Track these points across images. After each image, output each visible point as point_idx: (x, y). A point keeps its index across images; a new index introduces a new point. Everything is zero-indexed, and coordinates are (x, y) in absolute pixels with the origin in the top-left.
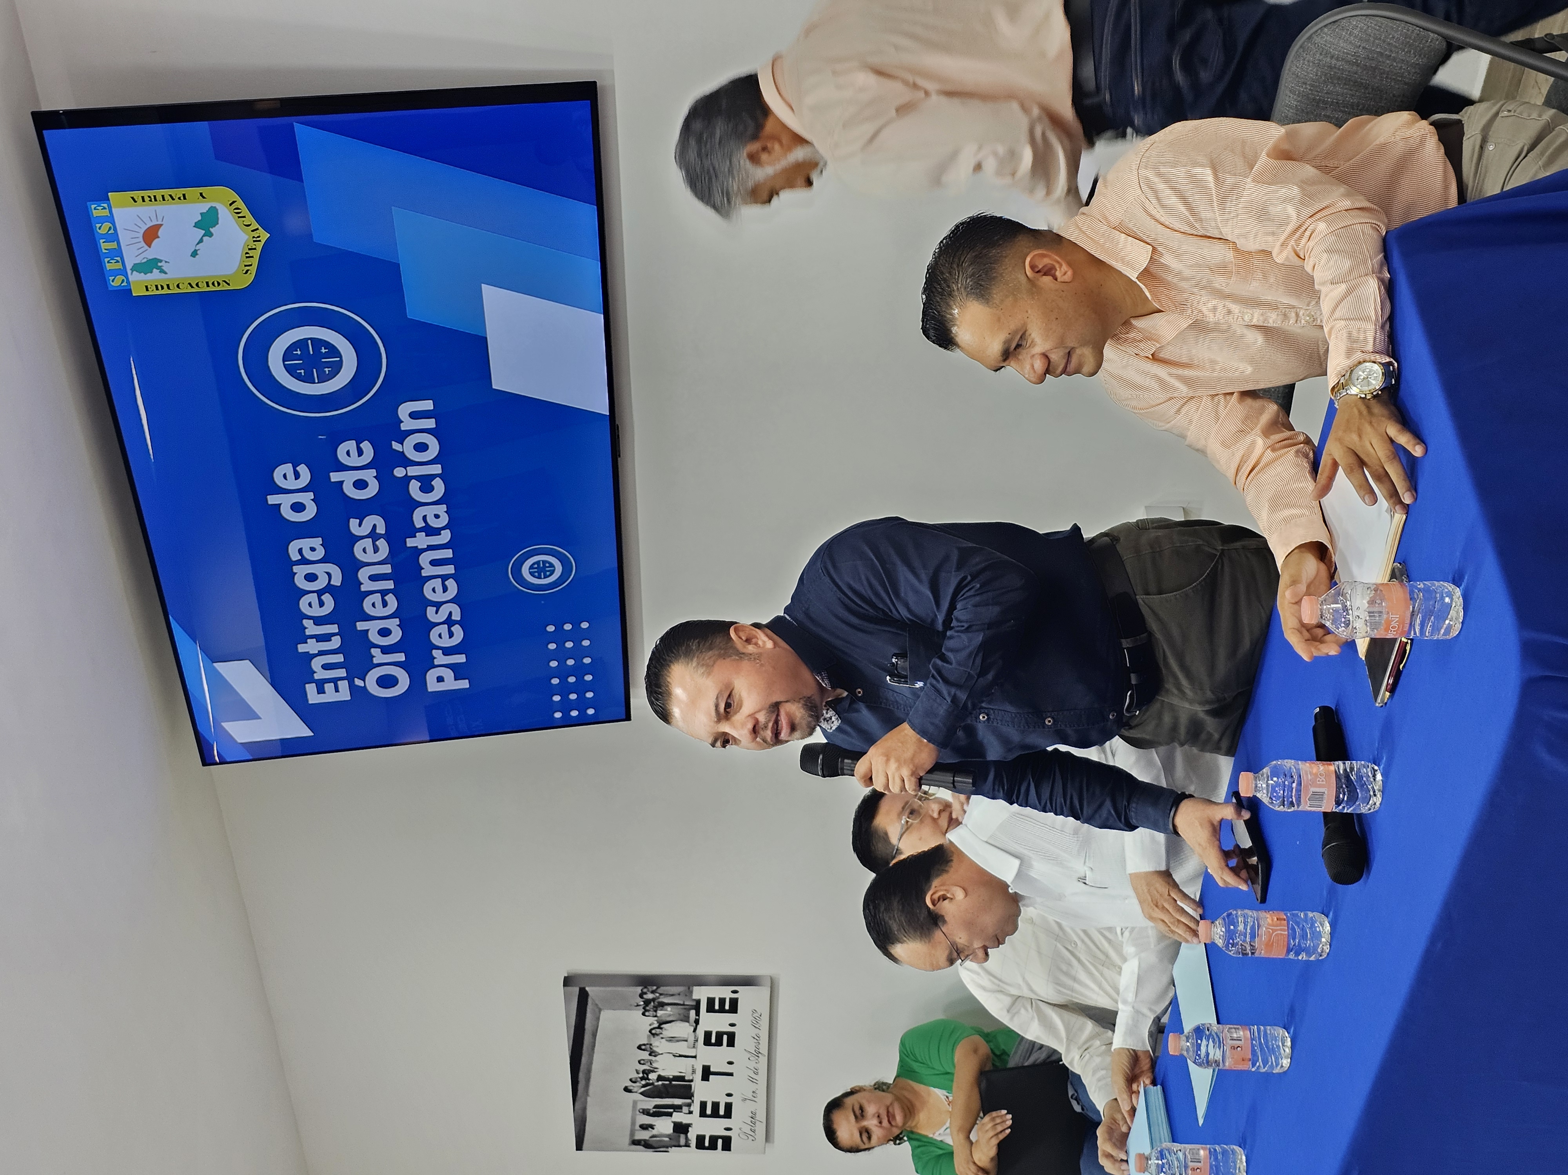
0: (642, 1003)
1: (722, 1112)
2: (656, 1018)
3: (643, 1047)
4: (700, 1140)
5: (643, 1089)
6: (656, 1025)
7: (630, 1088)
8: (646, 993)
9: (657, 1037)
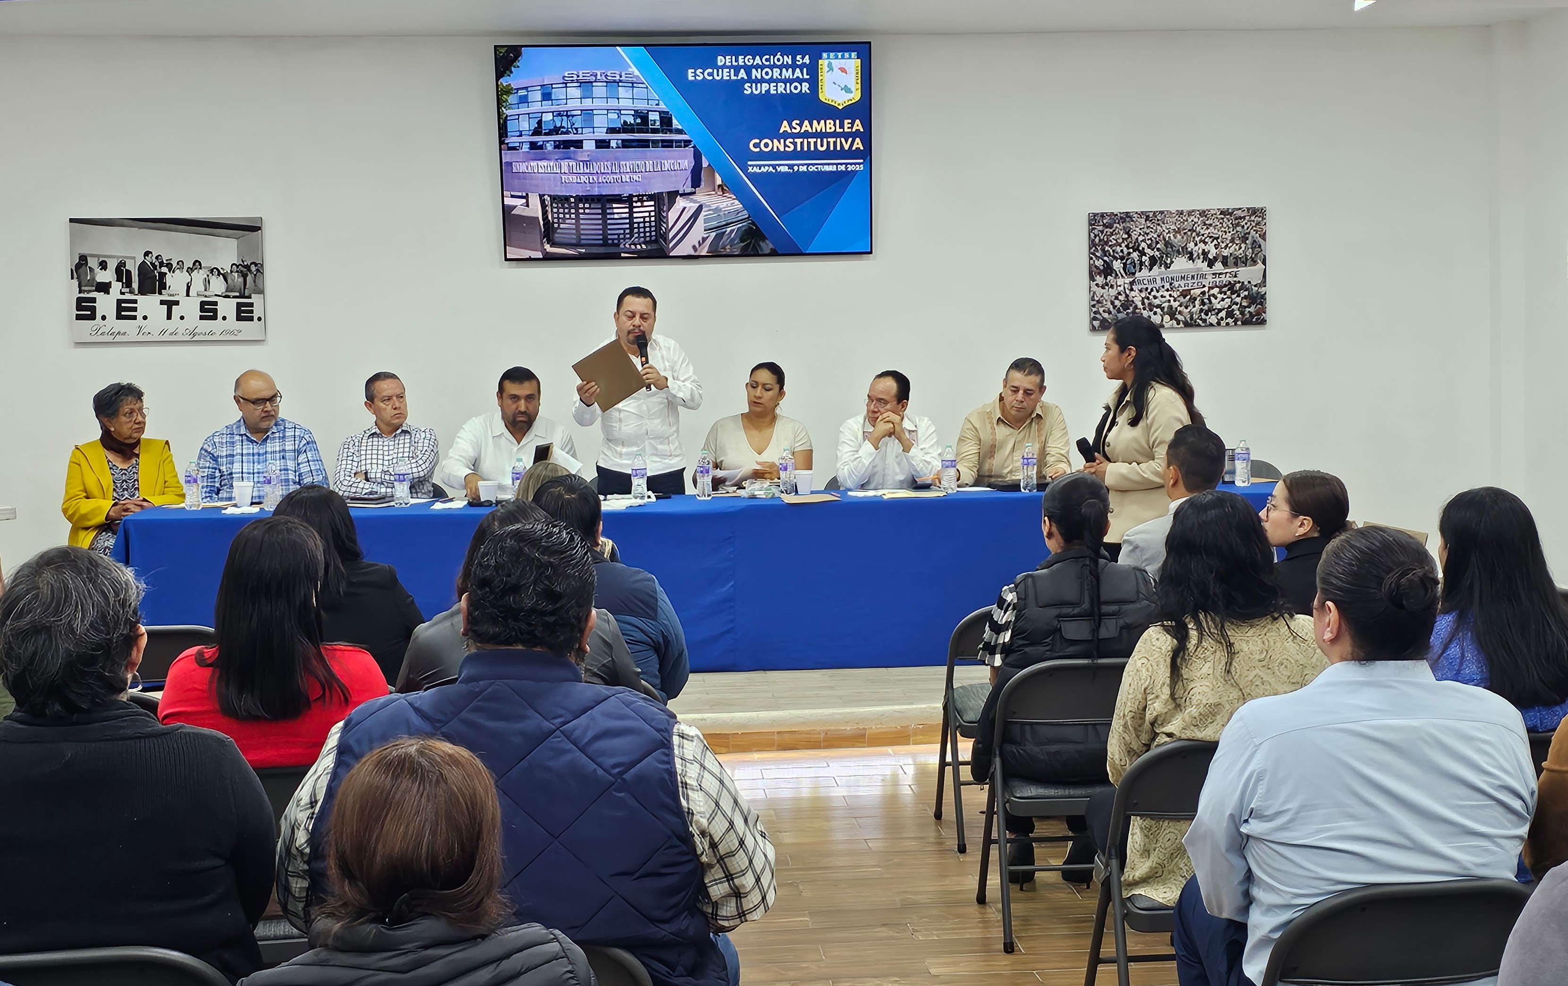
0: (246, 264)
1: (123, 313)
2: (229, 272)
3: (197, 264)
4: (94, 300)
5: (149, 264)
6: (222, 271)
7: (150, 255)
8: (256, 266)
9: (208, 273)
